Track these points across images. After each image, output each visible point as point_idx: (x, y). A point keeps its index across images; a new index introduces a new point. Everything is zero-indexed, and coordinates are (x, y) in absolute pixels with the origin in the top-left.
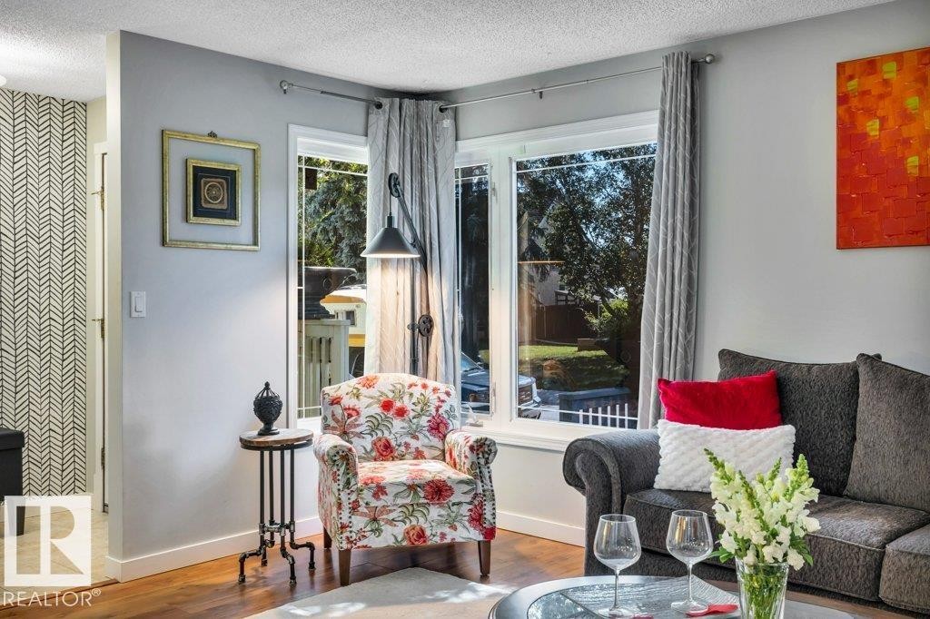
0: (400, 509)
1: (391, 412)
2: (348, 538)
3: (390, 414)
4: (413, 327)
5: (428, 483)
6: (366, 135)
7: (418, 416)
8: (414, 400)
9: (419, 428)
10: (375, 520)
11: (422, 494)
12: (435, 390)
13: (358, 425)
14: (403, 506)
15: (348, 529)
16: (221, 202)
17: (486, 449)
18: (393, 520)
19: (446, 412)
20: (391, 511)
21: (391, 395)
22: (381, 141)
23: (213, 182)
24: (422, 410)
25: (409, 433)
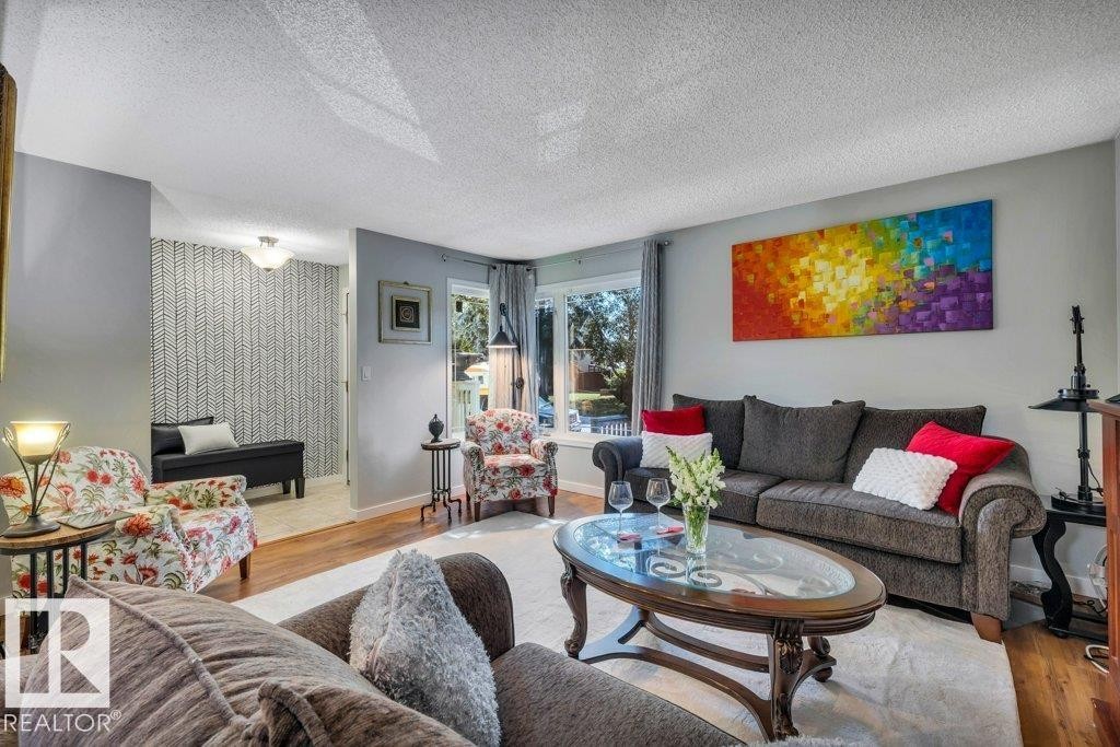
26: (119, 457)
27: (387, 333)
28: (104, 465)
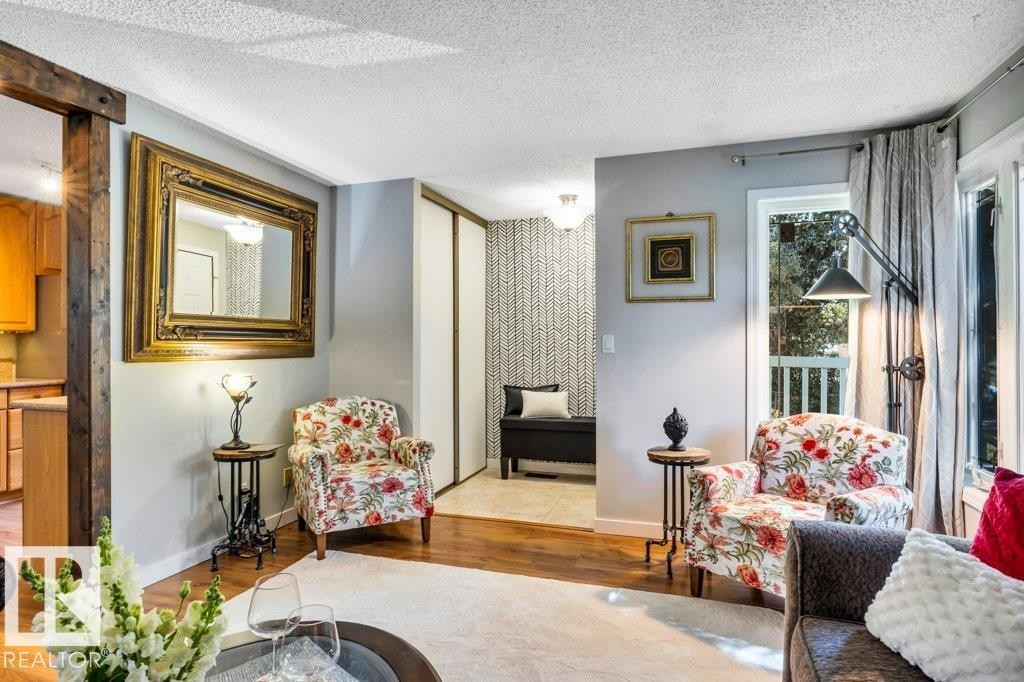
0: (735, 545)
1: (812, 453)
2: (690, 554)
3: (810, 454)
4: (889, 369)
5: (762, 528)
6: (848, 181)
7: (841, 461)
8: (841, 444)
9: (838, 474)
10: (712, 547)
11: (755, 537)
12: (870, 437)
13: (775, 459)
14: (738, 542)
15: (691, 547)
16: (677, 265)
17: (847, 511)
18: (728, 552)
19: (876, 463)
20: (727, 543)
21: (816, 435)
22: (862, 182)
23: (670, 250)
24: (846, 456)
25: (825, 477)
26: (377, 408)
27: (641, 289)
28: (361, 413)
